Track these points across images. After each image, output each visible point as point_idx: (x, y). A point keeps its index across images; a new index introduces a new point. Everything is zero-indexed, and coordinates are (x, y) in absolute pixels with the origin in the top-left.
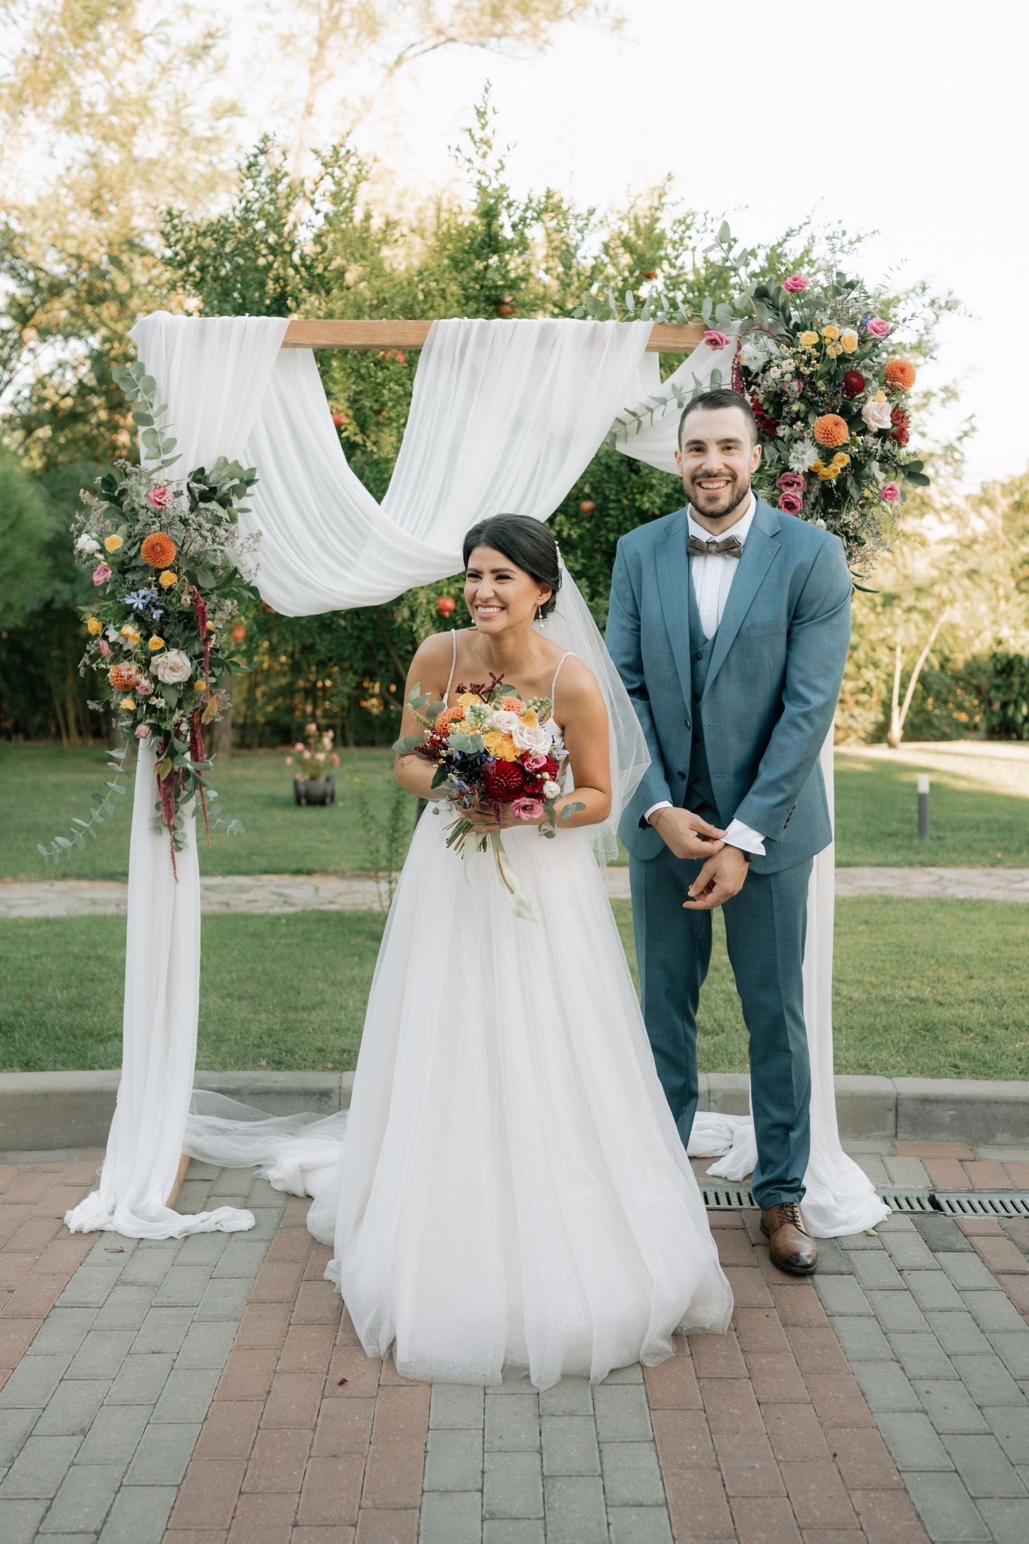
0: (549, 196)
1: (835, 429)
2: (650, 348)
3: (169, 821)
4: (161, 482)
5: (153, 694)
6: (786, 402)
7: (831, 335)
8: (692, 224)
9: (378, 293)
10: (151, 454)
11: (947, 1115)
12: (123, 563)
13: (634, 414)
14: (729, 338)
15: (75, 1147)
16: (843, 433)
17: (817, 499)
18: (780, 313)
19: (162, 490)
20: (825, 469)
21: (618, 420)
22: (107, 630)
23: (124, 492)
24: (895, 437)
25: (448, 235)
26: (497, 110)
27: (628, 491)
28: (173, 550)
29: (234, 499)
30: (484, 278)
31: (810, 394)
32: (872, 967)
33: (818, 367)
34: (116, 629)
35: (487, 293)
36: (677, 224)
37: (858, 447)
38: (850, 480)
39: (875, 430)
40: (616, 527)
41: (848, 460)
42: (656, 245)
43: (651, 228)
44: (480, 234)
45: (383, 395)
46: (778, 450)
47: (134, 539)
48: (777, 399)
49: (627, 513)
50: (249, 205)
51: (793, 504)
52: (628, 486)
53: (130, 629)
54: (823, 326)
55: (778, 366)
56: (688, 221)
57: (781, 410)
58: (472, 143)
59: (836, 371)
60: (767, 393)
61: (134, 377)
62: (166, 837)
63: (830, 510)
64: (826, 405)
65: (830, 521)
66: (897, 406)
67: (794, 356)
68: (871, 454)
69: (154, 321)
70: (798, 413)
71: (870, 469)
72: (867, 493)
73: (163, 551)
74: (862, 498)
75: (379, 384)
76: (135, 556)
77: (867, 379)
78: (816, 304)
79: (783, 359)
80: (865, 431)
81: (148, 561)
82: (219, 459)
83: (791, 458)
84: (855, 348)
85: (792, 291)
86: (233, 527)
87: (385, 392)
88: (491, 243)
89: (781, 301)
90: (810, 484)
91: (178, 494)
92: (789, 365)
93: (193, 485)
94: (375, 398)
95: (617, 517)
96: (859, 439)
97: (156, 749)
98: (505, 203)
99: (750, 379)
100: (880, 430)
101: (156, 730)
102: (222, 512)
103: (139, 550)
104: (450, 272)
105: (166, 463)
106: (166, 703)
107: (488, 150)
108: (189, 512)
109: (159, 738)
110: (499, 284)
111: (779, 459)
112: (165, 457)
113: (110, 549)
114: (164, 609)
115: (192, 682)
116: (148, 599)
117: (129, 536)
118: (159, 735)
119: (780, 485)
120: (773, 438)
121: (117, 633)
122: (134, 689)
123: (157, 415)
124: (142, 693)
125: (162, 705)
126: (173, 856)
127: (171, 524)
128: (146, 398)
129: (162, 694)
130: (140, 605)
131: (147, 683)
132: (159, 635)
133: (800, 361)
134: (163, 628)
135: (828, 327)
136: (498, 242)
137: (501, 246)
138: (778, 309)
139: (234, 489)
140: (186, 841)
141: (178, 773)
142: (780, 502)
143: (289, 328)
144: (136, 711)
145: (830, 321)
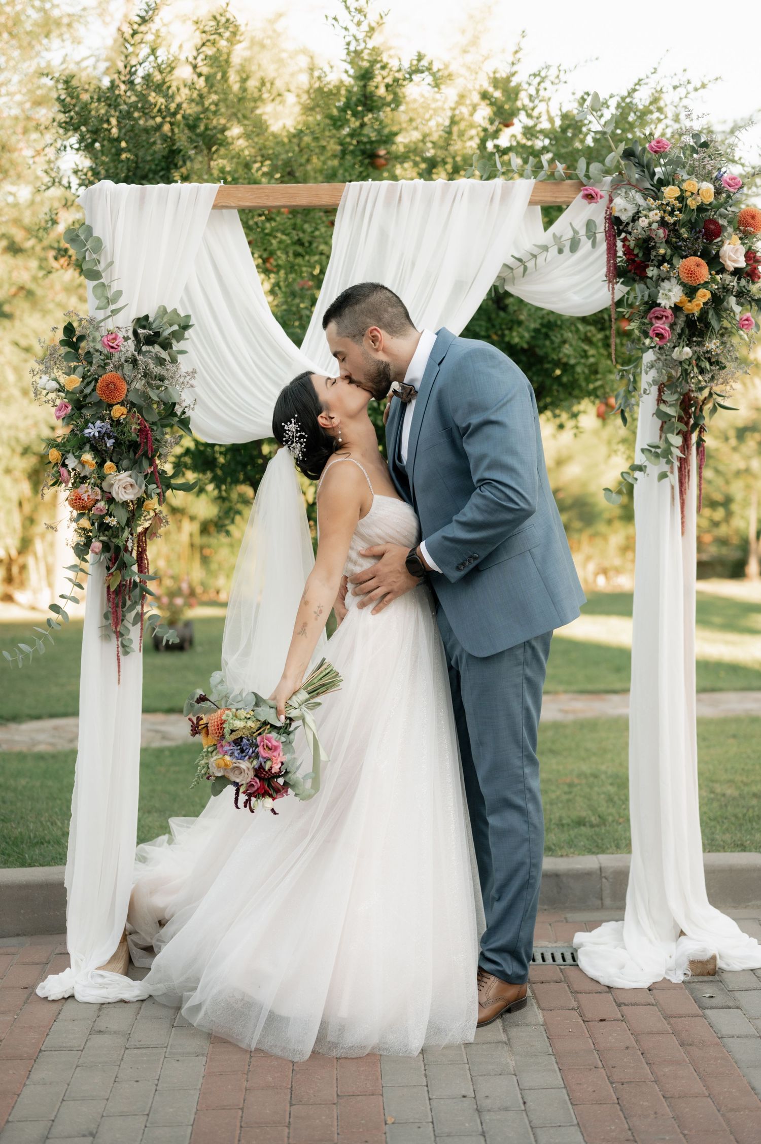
0: (420, 58)
1: (697, 269)
2: (532, 203)
3: (116, 628)
4: (111, 328)
5: (107, 514)
6: (654, 247)
7: (690, 188)
8: (546, 77)
9: (260, 150)
10: (102, 305)
12: (78, 400)
13: (520, 260)
14: (602, 193)
15: (25, 935)
16: (704, 273)
17: (682, 330)
18: (646, 170)
19: (113, 336)
20: (689, 304)
21: (506, 265)
22: (66, 458)
23: (81, 338)
24: (748, 274)
25: (320, 90)
27: (498, 327)
28: (125, 387)
29: (174, 342)
30: (360, 134)
31: (674, 240)
32: (743, 769)
33: (681, 216)
34: (76, 457)
35: (362, 147)
36: (532, 77)
37: (717, 284)
38: (711, 313)
39: (732, 269)
41: (709, 295)
43: (508, 80)
44: (356, 93)
45: (271, 244)
46: (648, 288)
47: (89, 379)
48: (645, 245)
50: (132, 69)
51: (662, 335)
52: (497, 322)
53: (88, 457)
54: (683, 181)
55: (646, 216)
56: (543, 74)
57: (650, 254)
58: (346, 12)
59: (696, 219)
60: (637, 240)
61: (82, 238)
62: (114, 642)
64: (688, 249)
65: (695, 348)
66: (749, 248)
67: (658, 208)
68: (728, 290)
69: (100, 190)
70: (664, 256)
71: (728, 303)
72: (726, 323)
73: (116, 389)
74: (721, 328)
75: (267, 234)
76: (90, 394)
77: (723, 226)
78: (677, 163)
79: (650, 210)
80: (722, 270)
81: (104, 398)
82: (160, 307)
83: (660, 295)
84: (712, 199)
85: (656, 152)
86: (173, 367)
87: (274, 242)
88: (368, 101)
89: (645, 160)
90: (676, 317)
91: (126, 339)
92: (655, 215)
93: (140, 331)
94: (264, 247)
96: (718, 277)
97: (105, 564)
98: (378, 66)
99: (621, 227)
100: (735, 269)
101: (106, 547)
102: (164, 355)
103: (94, 390)
104: (330, 130)
105: (114, 312)
106: (118, 523)
107: (362, 18)
108: (136, 353)
109: (108, 555)
110: (374, 139)
111: (649, 296)
112: (113, 307)
113: (70, 388)
114: (116, 438)
115: (140, 502)
116: (104, 430)
117: (84, 378)
118: (108, 551)
119: (651, 319)
120: (643, 278)
121: (77, 461)
122: (90, 510)
123: (104, 270)
124: (98, 513)
125: (115, 523)
126: (119, 660)
127: (122, 366)
128: (94, 256)
129: (114, 513)
130: (97, 434)
131: (102, 505)
132: (111, 461)
133: (665, 211)
134: (114, 455)
135: (687, 182)
136: (373, 101)
137: (375, 104)
138: (643, 167)
139: (173, 333)
140: (132, 646)
141: (125, 585)
142: (651, 333)
143: (218, 193)
144: (91, 531)
145: (689, 177)
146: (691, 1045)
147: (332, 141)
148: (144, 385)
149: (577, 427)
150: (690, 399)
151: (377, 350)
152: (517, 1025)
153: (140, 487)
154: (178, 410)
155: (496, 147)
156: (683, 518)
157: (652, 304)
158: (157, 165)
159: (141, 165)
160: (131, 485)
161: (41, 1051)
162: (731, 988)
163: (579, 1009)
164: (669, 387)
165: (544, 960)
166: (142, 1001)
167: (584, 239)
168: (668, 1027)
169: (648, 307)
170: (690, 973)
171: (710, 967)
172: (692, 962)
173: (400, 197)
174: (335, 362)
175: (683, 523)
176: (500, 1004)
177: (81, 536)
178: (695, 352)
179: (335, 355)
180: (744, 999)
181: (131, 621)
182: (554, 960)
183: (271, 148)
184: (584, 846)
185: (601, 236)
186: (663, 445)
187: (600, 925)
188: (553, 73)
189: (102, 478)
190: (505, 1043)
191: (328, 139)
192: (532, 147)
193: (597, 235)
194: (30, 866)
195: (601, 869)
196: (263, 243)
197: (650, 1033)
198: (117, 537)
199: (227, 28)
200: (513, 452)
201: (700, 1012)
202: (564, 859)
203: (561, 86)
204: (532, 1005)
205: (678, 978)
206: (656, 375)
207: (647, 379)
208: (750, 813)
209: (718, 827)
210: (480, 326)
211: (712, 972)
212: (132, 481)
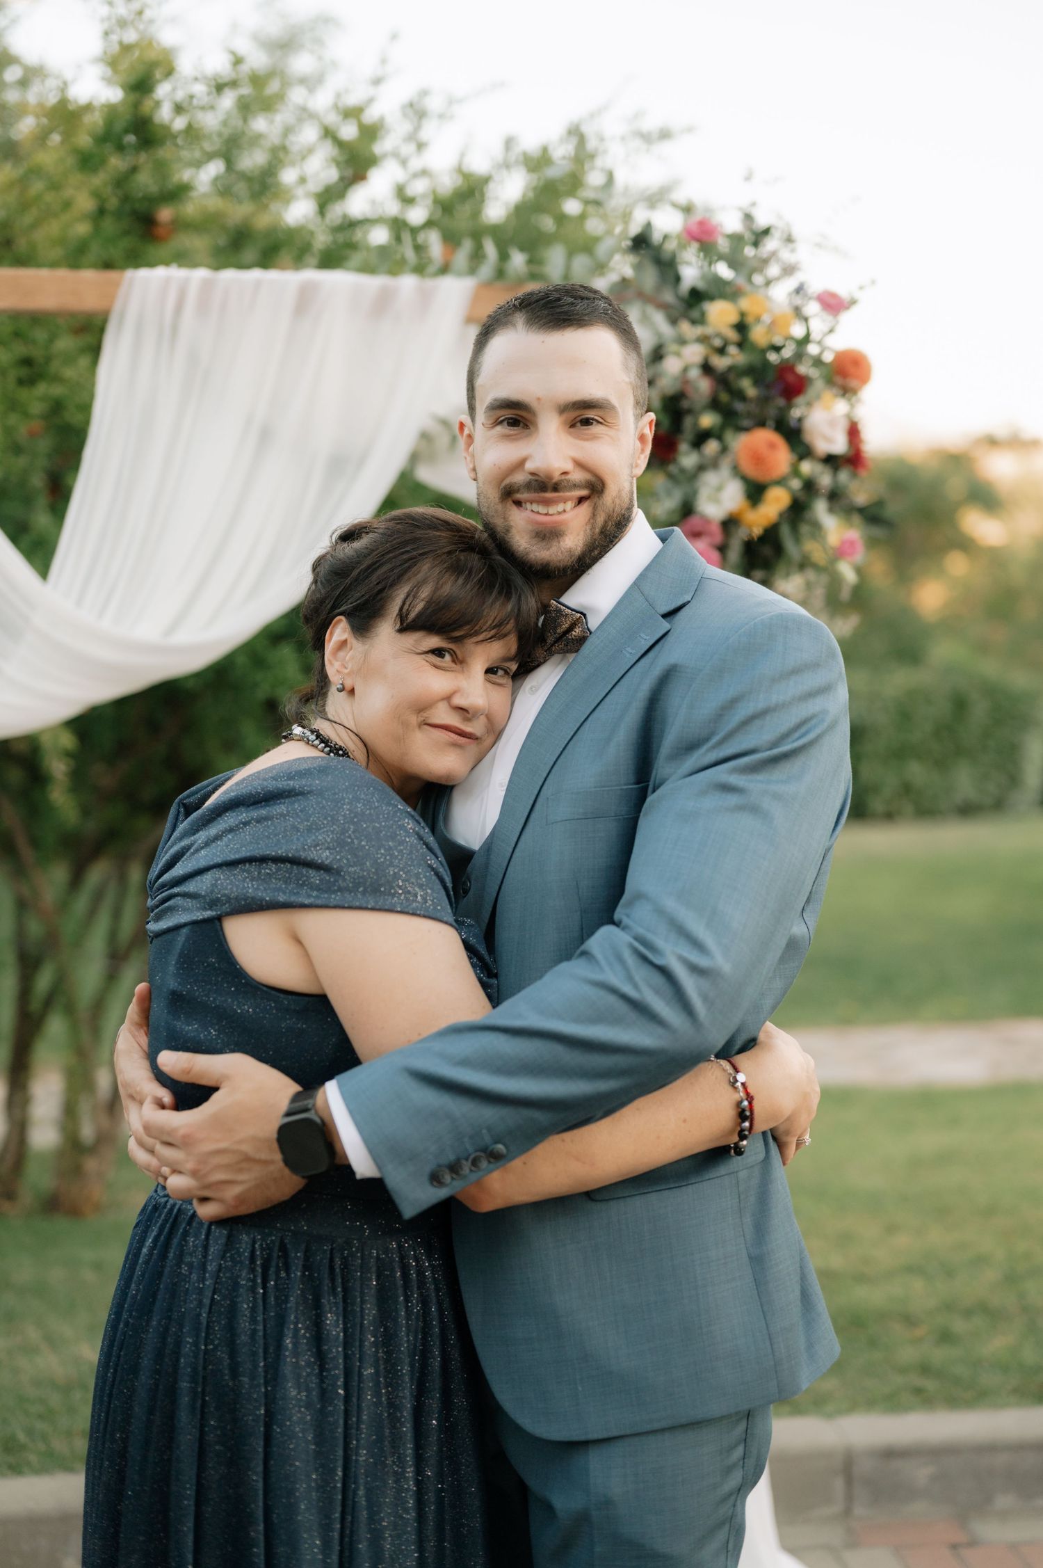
1: (769, 452)
6: (689, 411)
7: (754, 310)
11: (922, 1473)
16: (782, 458)
18: (666, 273)
20: (751, 513)
21: (424, 434)
24: (849, 464)
31: (726, 399)
33: (738, 357)
35: (132, 205)
37: (800, 478)
38: (786, 529)
39: (823, 454)
41: (786, 499)
46: (678, 484)
48: (674, 406)
54: (740, 296)
55: (678, 354)
57: (682, 422)
59: (765, 364)
64: (751, 415)
67: (702, 340)
68: (816, 490)
70: (708, 428)
71: (814, 511)
72: (808, 546)
74: (802, 555)
77: (806, 377)
79: (683, 344)
80: (808, 454)
83: (701, 497)
89: (666, 253)
90: (727, 536)
92: (694, 353)
96: (801, 467)
100: (830, 454)
110: (155, 193)
111: (685, 495)
133: (712, 347)
135: (751, 298)
138: (662, 265)
157: (689, 509)
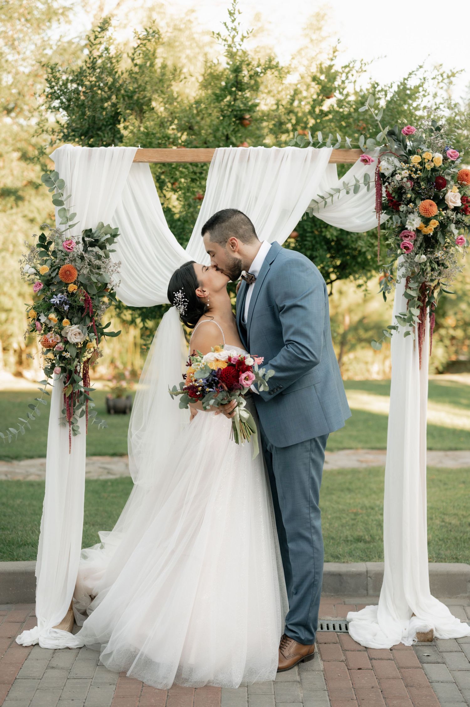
0: (270, 61)
1: (430, 208)
2: (331, 162)
3: (69, 419)
4: (69, 236)
5: (64, 350)
6: (405, 193)
7: (427, 157)
8: (353, 67)
9: (172, 113)
10: (63, 222)
12: (48, 280)
13: (323, 198)
14: (373, 159)
15: (12, 603)
16: (435, 210)
17: (421, 244)
18: (401, 144)
19: (70, 241)
20: (425, 229)
21: (314, 201)
22: (40, 316)
23: (50, 242)
24: (463, 211)
25: (211, 74)
26: (241, 12)
27: (318, 226)
28: (76, 273)
29: (107, 245)
30: (233, 105)
31: (417, 188)
33: (421, 174)
34: (45, 316)
35: (235, 113)
36: (344, 68)
37: (443, 217)
38: (439, 234)
39: (453, 207)
40: (311, 247)
41: (437, 223)
42: (332, 80)
43: (331, 67)
44: (231, 80)
45: (176, 174)
46: (401, 218)
47: (54, 267)
48: (399, 191)
49: (318, 239)
50: (95, 60)
51: (408, 247)
53: (53, 316)
54: (423, 152)
55: (400, 174)
56: (351, 66)
57: (402, 196)
58: (226, 30)
59: (430, 176)
60: (394, 188)
61: (53, 179)
62: (68, 428)
63: (429, 250)
64: (426, 194)
65: (429, 256)
66: (464, 194)
67: (408, 169)
68: (450, 220)
69: (64, 149)
70: (410, 198)
71: (450, 227)
72: (448, 240)
73: (71, 274)
74: (445, 243)
75: (173, 168)
76: (55, 277)
77: (447, 180)
78: (420, 141)
79: (403, 170)
80: (446, 208)
81: (63, 280)
82: (99, 223)
83: (407, 223)
84: (441, 164)
85: (406, 134)
86: (106, 260)
88: (238, 85)
89: (401, 138)
90: (418, 236)
91: (78, 243)
92: (406, 173)
93: (87, 239)
94: (172, 176)
95: (311, 241)
96: (443, 213)
97: (63, 380)
98: (245, 64)
99: (385, 179)
100: (455, 207)
101: (64, 370)
102: (101, 253)
103: (57, 274)
104: (214, 103)
105: (71, 226)
106: (71, 356)
107: (236, 34)
108: (84, 253)
109: (65, 374)
110: (242, 108)
111: (401, 222)
112: (70, 223)
113: (42, 273)
114: (70, 305)
115: (85, 343)
116: (63, 300)
117: (52, 266)
118: (65, 372)
119: (402, 237)
120: (398, 211)
121: (46, 318)
122: (54, 348)
123: (66, 199)
124: (58, 350)
125: (69, 356)
126: (70, 439)
127: (75, 260)
128: (60, 191)
129: (69, 350)
130: (58, 302)
131: (61, 345)
132: (67, 318)
133: (412, 171)
134: (69, 314)
135: (426, 153)
136: (241, 85)
137: (243, 87)
138: (400, 141)
139: (107, 240)
140: (79, 430)
141: (75, 393)
142: (401, 246)
143: (137, 153)
144: (54, 360)
145: (427, 149)
146: (412, 686)
147: (215, 110)
148: (88, 272)
149: (366, 290)
150: (426, 286)
151: (234, 251)
152: (307, 671)
153: (85, 335)
154: (109, 287)
155: (321, 111)
156: (420, 359)
157: (403, 228)
158: (107, 122)
159: (97, 122)
160: (79, 333)
161: (16, 679)
162: (441, 650)
163: (346, 662)
164: (413, 278)
165: (328, 629)
166: (80, 648)
167: (362, 185)
168: (399, 675)
169: (400, 229)
170: (416, 640)
171: (429, 636)
172: (418, 634)
173: (249, 157)
174: (208, 257)
175: (420, 362)
176: (297, 657)
177: (48, 363)
178: (428, 258)
179: (209, 252)
180: (448, 657)
181: (79, 415)
182: (334, 629)
183: (177, 113)
184: (359, 556)
185: (372, 184)
186: (408, 315)
187: (364, 608)
188: (357, 66)
189: (62, 328)
190: (299, 682)
191: (213, 109)
192: (342, 112)
193: (371, 183)
194: (17, 560)
195: (367, 571)
196: (171, 173)
197: (388, 678)
198: (70, 364)
199: (154, 36)
200: (309, 325)
201: (420, 665)
202: (345, 565)
203: (363, 74)
204: (317, 658)
205: (409, 643)
206: (404, 271)
207: (400, 273)
208: (465, 537)
209: (443, 546)
210: (307, 225)
211: (430, 640)
212: (80, 331)
